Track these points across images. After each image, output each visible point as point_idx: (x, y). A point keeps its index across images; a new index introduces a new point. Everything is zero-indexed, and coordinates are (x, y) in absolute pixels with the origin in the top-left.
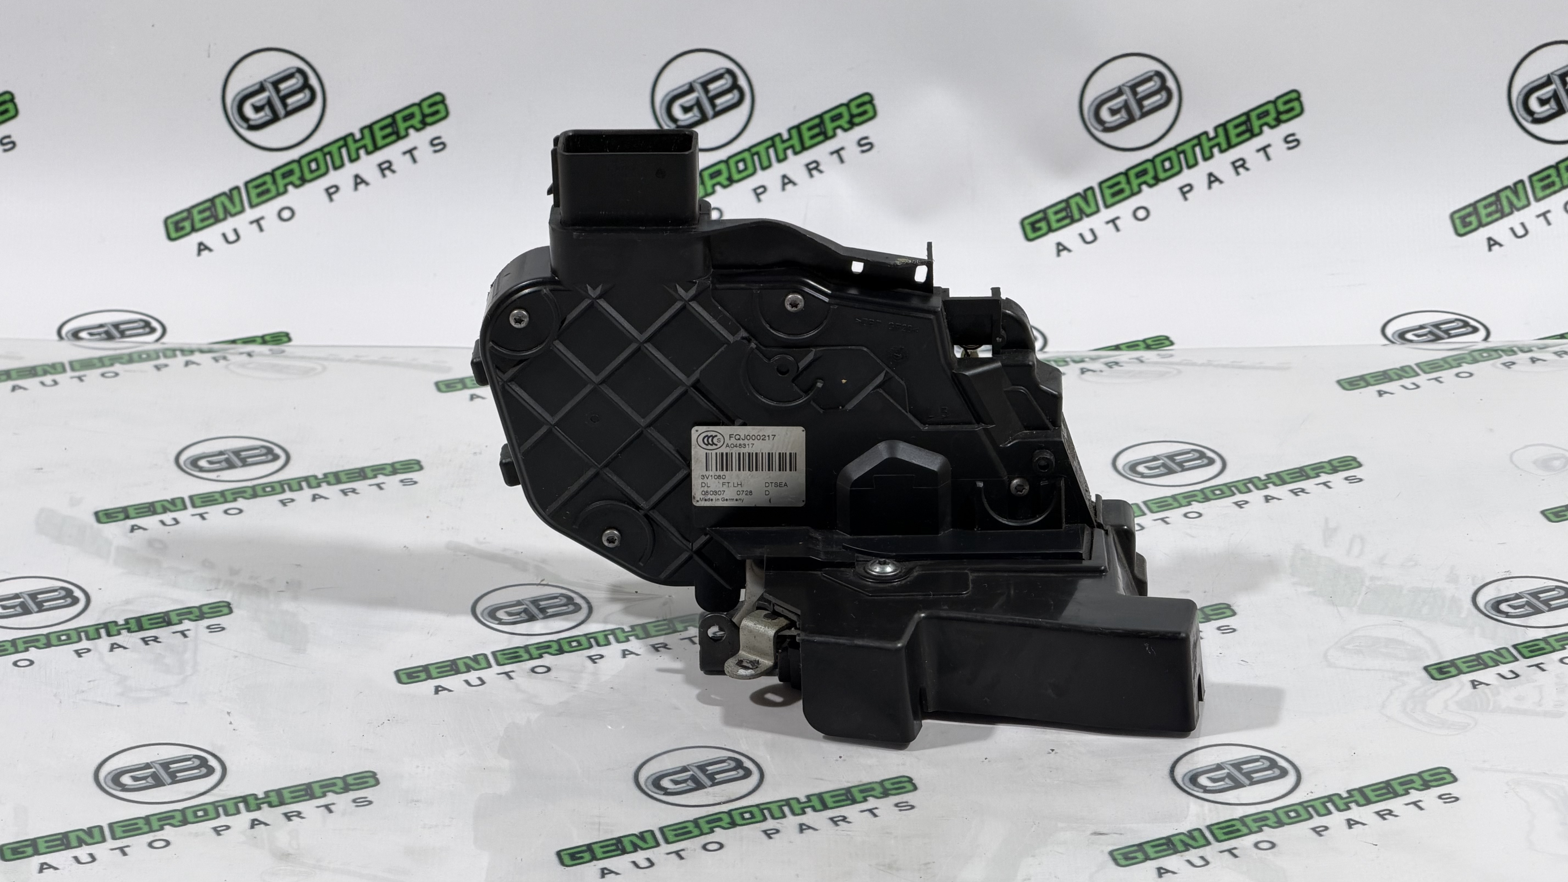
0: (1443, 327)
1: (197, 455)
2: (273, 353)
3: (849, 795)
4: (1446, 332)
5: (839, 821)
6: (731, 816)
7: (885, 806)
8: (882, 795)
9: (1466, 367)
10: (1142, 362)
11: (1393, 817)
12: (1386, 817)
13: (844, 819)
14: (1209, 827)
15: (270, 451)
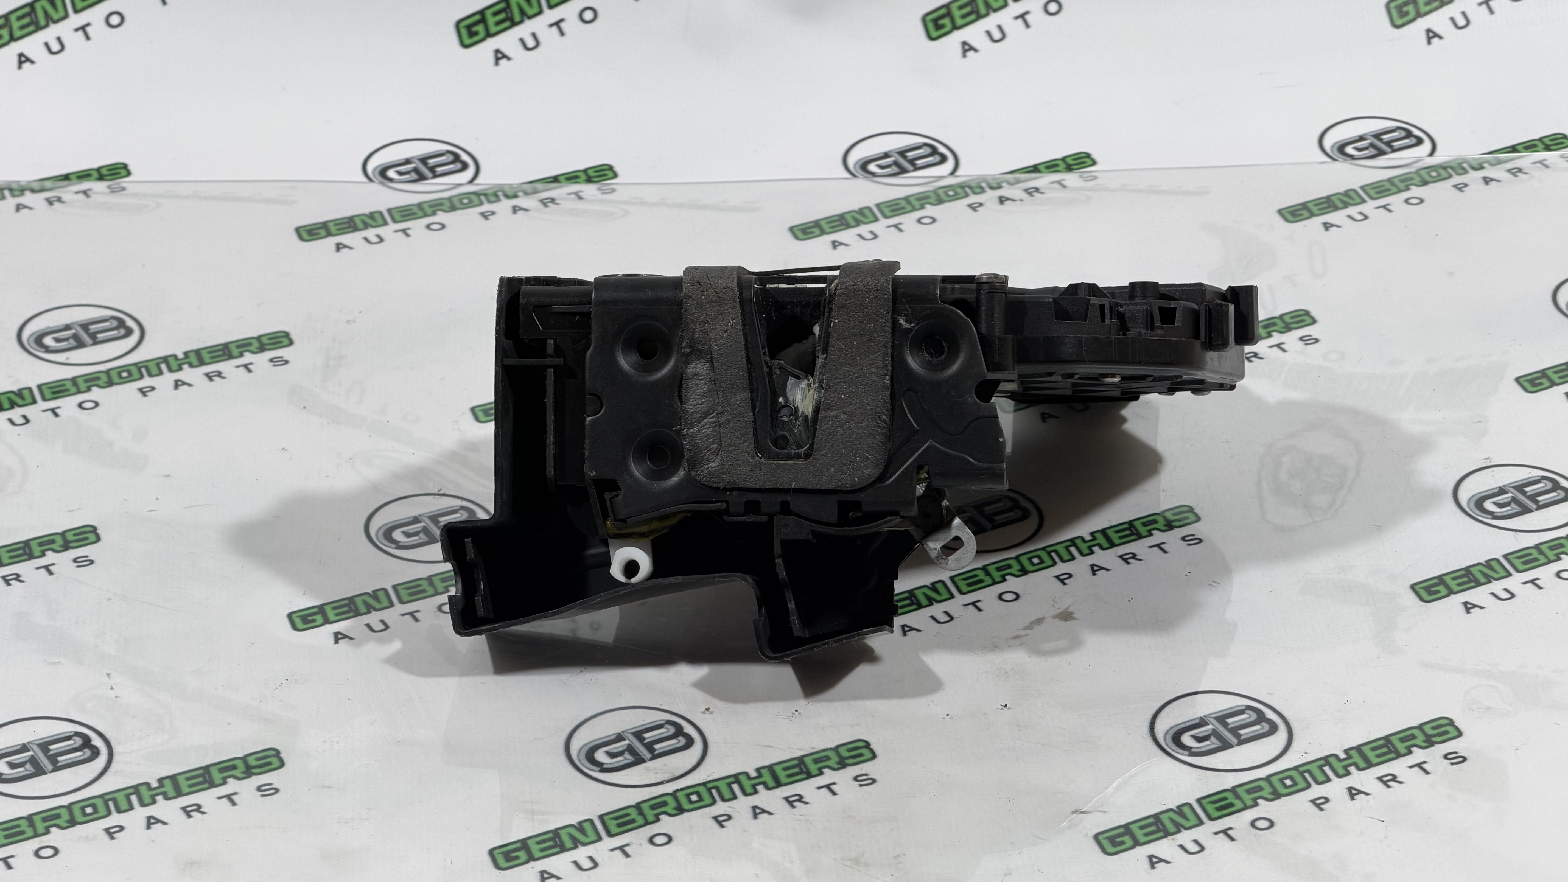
0: (1386, 137)
1: (42, 330)
2: (113, 192)
3: (802, 767)
4: (1388, 143)
5: (794, 801)
6: (677, 800)
7: (843, 778)
8: (839, 766)
9: (1415, 191)
10: (1064, 187)
11: (1398, 784)
12: (1390, 783)
13: (800, 798)
14: (1199, 801)
15: (121, 323)
